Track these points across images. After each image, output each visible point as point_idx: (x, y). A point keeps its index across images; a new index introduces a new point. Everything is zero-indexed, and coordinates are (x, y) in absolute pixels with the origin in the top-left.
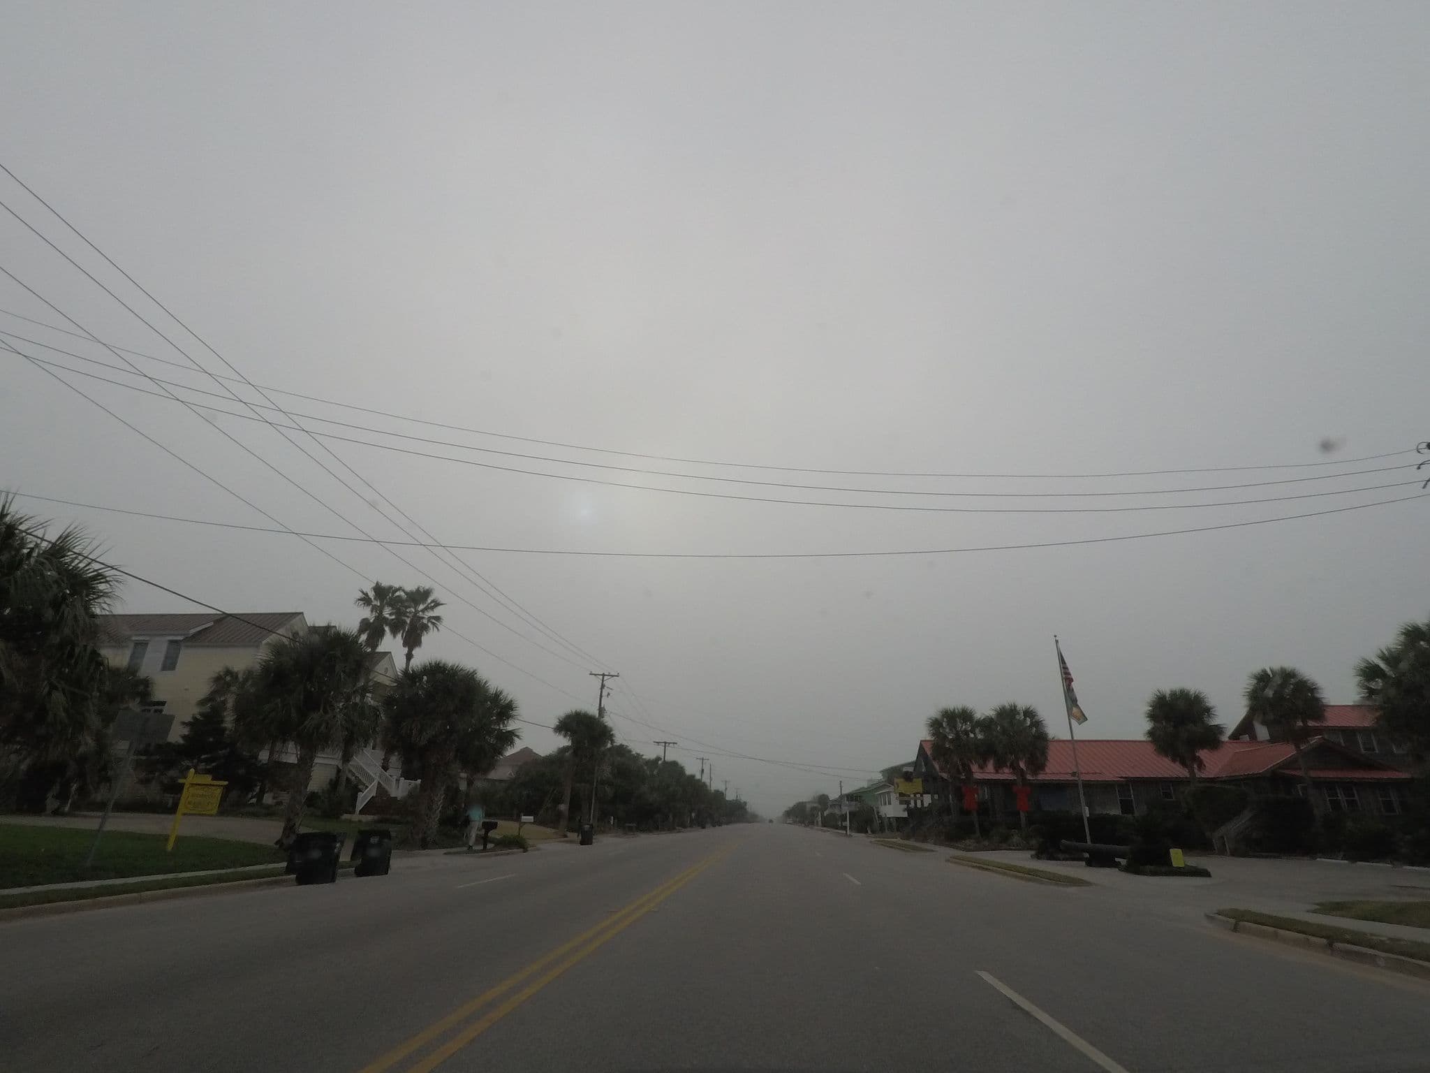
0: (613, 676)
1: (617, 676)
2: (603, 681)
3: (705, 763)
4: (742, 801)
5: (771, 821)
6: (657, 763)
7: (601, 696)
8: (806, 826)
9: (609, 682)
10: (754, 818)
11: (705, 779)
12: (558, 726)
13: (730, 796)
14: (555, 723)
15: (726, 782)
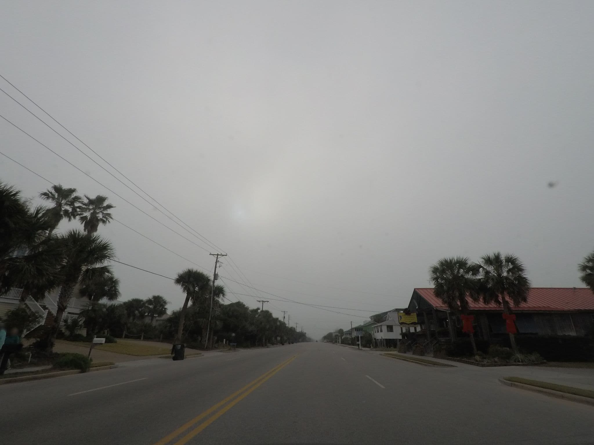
0: (223, 255)
1: (226, 255)
2: (217, 258)
3: (286, 313)
4: (304, 332)
5: (317, 341)
6: (258, 311)
7: (216, 267)
8: (333, 344)
9: (221, 259)
10: (309, 340)
11: (286, 322)
12: (178, 279)
13: (298, 330)
14: (176, 277)
15: (297, 323)
